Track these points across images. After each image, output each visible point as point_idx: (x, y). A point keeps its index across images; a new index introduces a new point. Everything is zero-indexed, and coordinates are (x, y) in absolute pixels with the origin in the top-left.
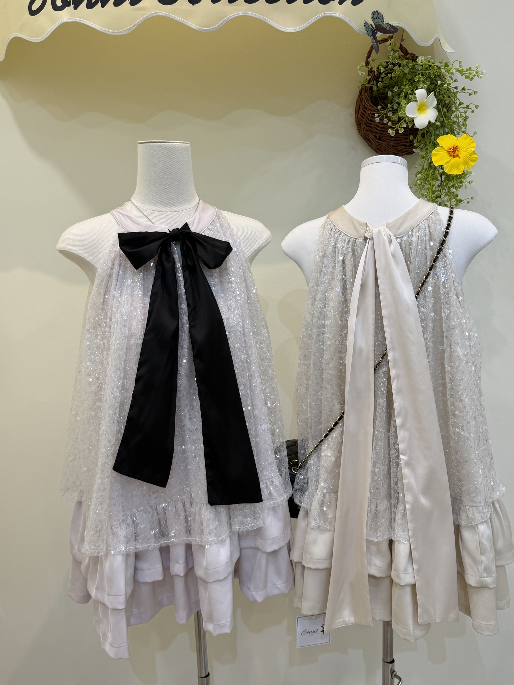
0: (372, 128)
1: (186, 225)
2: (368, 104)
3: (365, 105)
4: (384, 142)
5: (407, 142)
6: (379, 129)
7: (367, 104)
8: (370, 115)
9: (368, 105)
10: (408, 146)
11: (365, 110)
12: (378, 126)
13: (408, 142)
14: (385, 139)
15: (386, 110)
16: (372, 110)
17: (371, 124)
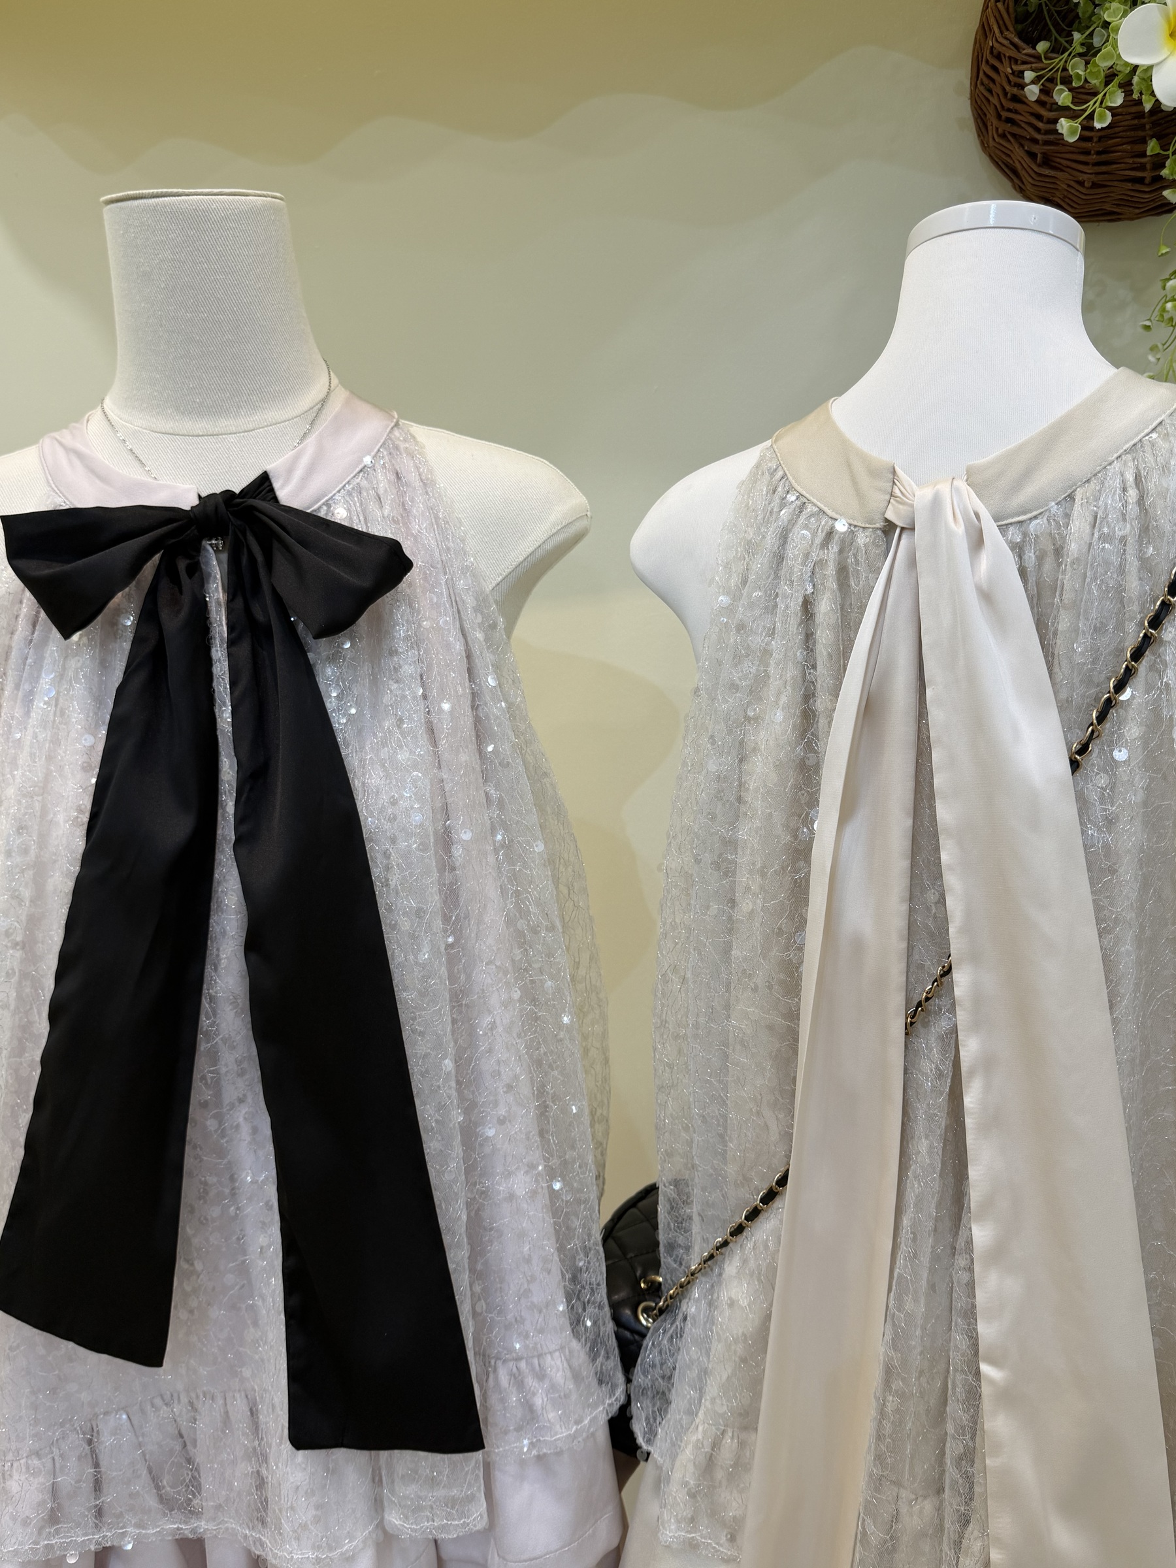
0: (1022, 128)
1: (263, 483)
2: (1006, 38)
3: (996, 45)
4: (1062, 171)
5: (1142, 167)
6: (1040, 125)
7: (1001, 40)
8: (1011, 77)
9: (1006, 42)
10: (1147, 181)
11: (997, 64)
12: (1039, 117)
13: (1148, 166)
14: (1065, 162)
15: (1067, 54)
16: (1016, 61)
17: (1016, 112)
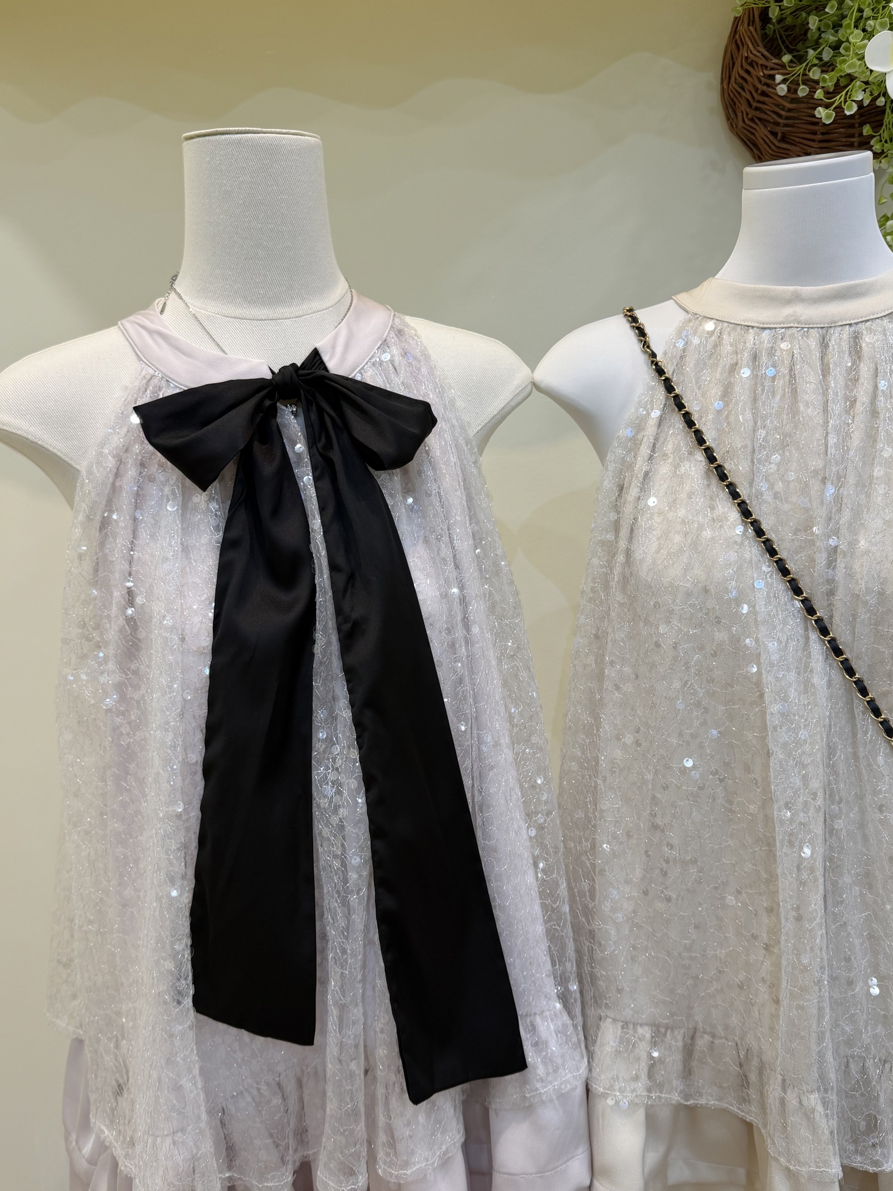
1: (315, 355)
2: (758, 51)
3: (750, 55)
5: (852, 145)
6: (783, 113)
7: (755, 52)
9: (757, 54)
11: (749, 68)
12: (784, 107)
13: (856, 144)
14: (796, 139)
15: (804, 64)
16: (766, 67)
17: (763, 103)
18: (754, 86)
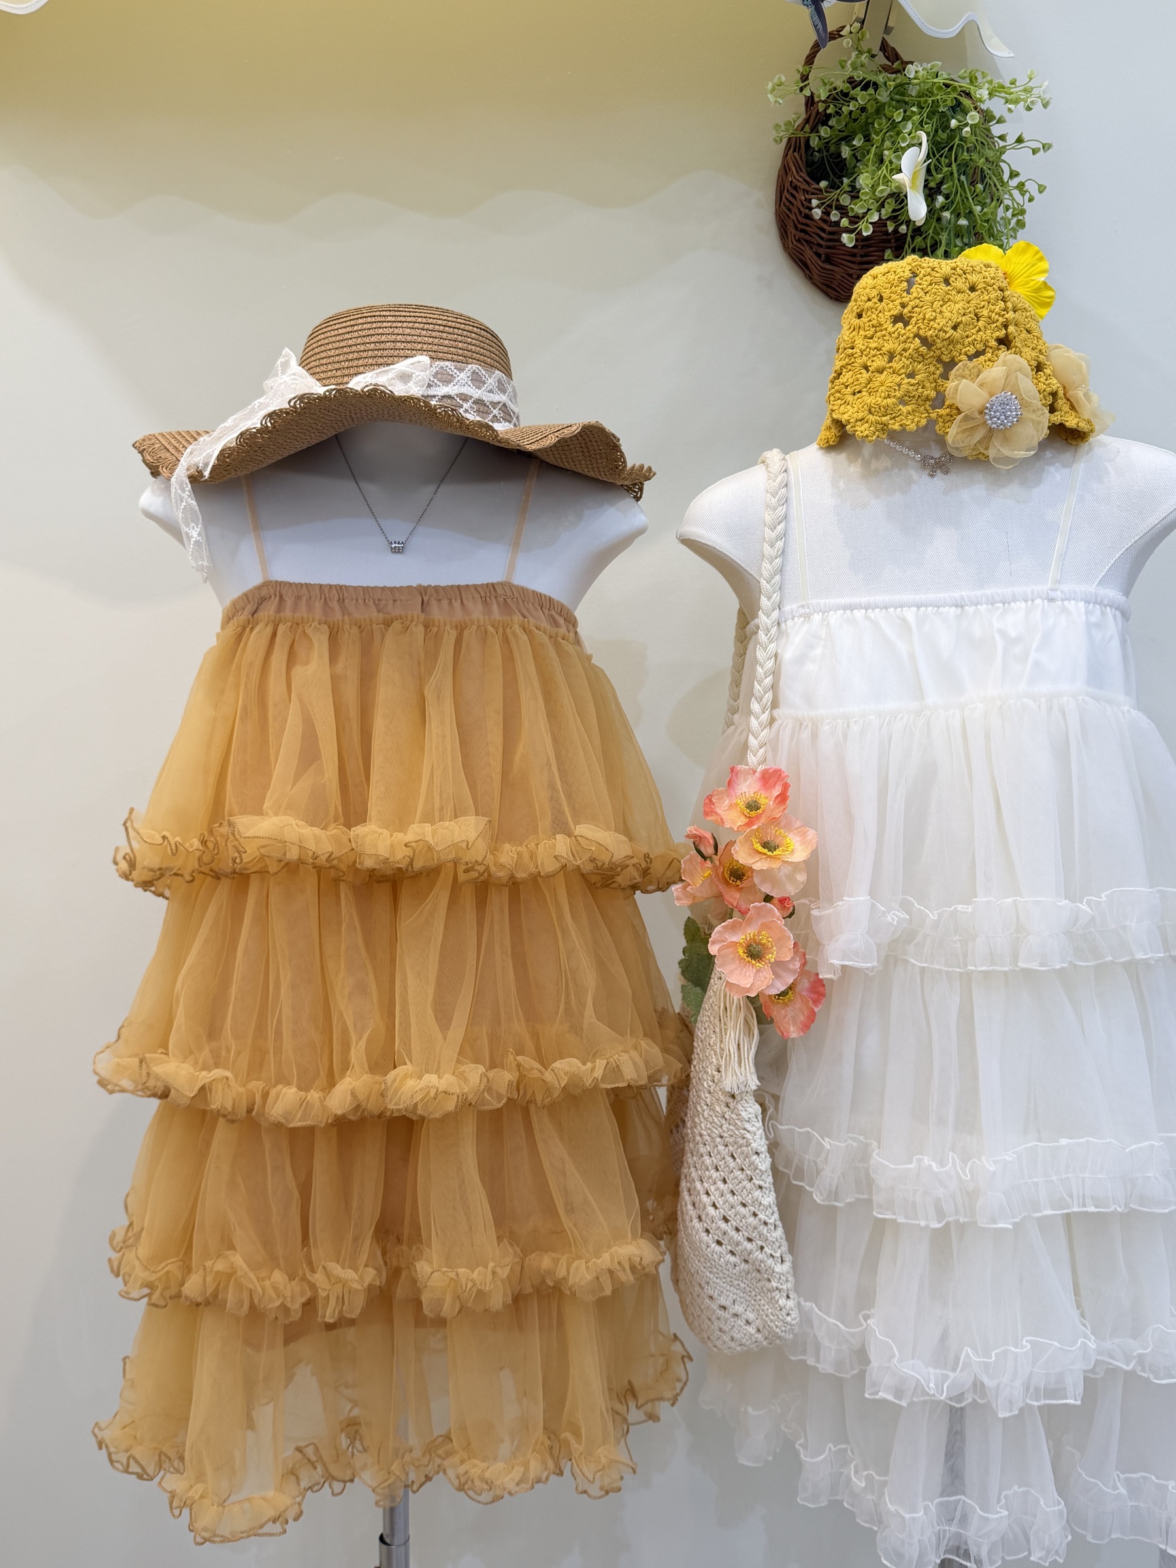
18: (799, 210)
